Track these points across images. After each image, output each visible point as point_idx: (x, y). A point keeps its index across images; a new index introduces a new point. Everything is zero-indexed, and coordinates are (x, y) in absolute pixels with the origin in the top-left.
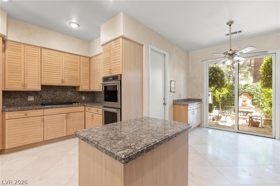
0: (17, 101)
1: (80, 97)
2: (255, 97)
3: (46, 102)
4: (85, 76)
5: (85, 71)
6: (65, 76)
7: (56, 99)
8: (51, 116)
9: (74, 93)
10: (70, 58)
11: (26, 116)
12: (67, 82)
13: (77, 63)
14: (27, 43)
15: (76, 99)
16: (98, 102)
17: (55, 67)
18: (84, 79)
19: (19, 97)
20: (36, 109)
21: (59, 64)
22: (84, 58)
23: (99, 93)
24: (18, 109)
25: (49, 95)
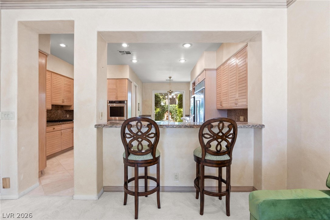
1: (66, 115)
2: (173, 114)
6: (64, 97)
8: (65, 131)
9: (62, 112)
10: (67, 81)
12: (65, 102)
15: (64, 117)
20: (58, 125)
21: (61, 86)
24: (50, 125)
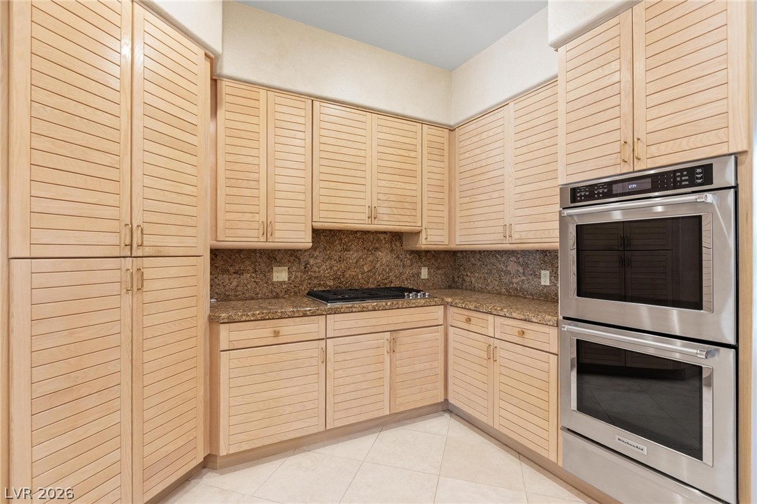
0: (245, 282)
1: (415, 271)
3: (320, 285)
4: (436, 195)
5: (438, 176)
6: (381, 197)
7: (348, 276)
8: (347, 342)
9: (398, 257)
10: (393, 131)
11: (277, 341)
12: (386, 218)
13: (413, 147)
14: (276, 83)
15: (404, 277)
16: (473, 290)
17: (350, 166)
18: (435, 207)
19: (249, 268)
20: (305, 315)
21: (363, 153)
22: (434, 131)
23: (478, 256)
24: (254, 315)
25: (327, 264)
